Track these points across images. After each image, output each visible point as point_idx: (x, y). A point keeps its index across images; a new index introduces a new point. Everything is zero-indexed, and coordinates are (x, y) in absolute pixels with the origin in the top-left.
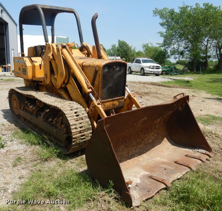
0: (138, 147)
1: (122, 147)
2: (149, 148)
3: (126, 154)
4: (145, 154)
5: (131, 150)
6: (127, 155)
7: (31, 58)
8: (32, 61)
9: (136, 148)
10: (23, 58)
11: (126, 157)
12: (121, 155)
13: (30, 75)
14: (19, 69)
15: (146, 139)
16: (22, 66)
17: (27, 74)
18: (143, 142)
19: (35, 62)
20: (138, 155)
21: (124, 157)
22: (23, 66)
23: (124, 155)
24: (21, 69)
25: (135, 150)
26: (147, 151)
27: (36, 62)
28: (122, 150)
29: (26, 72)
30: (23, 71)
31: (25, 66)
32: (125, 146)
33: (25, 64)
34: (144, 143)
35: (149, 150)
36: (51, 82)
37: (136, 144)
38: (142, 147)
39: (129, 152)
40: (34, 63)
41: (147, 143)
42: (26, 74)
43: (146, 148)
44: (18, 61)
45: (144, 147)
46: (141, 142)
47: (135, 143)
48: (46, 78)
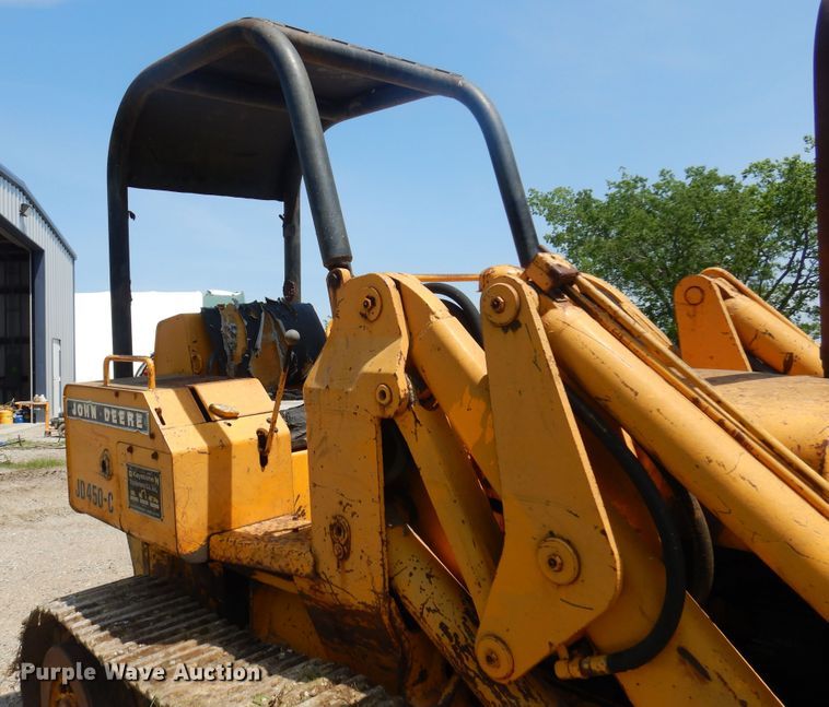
7: (194, 393)
8: (205, 415)
10: (138, 396)
13: (190, 524)
14: (104, 465)
16: (130, 450)
17: (165, 511)
19: (225, 416)
22: (137, 451)
24: (123, 473)
27: (235, 417)
29: (158, 495)
30: (137, 490)
31: (155, 456)
33: (152, 436)
36: (392, 593)
40: (222, 423)
42: (158, 513)
44: (100, 410)
48: (343, 556)
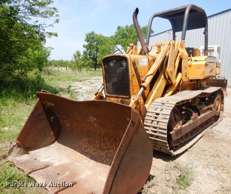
0: (98, 151)
1: (86, 140)
2: (106, 161)
3: (84, 147)
4: (95, 162)
5: (90, 149)
6: (83, 149)
9: (96, 150)
11: (82, 150)
12: (80, 145)
15: (112, 150)
18: (107, 151)
20: (90, 157)
21: (81, 149)
23: (82, 148)
25: (93, 152)
26: (102, 162)
28: (84, 142)
32: (88, 141)
34: (106, 153)
35: (103, 163)
37: (99, 148)
38: (101, 155)
39: (87, 149)
41: (110, 155)
43: (103, 159)
45: (103, 156)
46: (104, 150)
47: (98, 145)
